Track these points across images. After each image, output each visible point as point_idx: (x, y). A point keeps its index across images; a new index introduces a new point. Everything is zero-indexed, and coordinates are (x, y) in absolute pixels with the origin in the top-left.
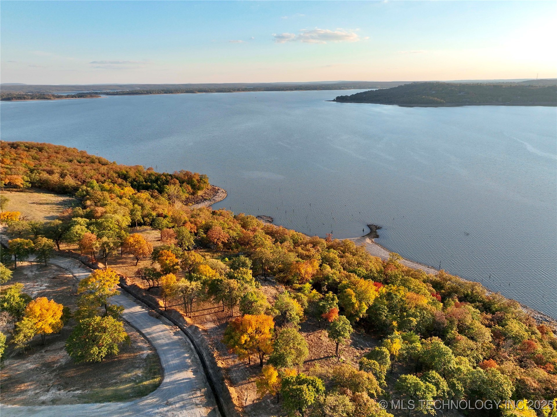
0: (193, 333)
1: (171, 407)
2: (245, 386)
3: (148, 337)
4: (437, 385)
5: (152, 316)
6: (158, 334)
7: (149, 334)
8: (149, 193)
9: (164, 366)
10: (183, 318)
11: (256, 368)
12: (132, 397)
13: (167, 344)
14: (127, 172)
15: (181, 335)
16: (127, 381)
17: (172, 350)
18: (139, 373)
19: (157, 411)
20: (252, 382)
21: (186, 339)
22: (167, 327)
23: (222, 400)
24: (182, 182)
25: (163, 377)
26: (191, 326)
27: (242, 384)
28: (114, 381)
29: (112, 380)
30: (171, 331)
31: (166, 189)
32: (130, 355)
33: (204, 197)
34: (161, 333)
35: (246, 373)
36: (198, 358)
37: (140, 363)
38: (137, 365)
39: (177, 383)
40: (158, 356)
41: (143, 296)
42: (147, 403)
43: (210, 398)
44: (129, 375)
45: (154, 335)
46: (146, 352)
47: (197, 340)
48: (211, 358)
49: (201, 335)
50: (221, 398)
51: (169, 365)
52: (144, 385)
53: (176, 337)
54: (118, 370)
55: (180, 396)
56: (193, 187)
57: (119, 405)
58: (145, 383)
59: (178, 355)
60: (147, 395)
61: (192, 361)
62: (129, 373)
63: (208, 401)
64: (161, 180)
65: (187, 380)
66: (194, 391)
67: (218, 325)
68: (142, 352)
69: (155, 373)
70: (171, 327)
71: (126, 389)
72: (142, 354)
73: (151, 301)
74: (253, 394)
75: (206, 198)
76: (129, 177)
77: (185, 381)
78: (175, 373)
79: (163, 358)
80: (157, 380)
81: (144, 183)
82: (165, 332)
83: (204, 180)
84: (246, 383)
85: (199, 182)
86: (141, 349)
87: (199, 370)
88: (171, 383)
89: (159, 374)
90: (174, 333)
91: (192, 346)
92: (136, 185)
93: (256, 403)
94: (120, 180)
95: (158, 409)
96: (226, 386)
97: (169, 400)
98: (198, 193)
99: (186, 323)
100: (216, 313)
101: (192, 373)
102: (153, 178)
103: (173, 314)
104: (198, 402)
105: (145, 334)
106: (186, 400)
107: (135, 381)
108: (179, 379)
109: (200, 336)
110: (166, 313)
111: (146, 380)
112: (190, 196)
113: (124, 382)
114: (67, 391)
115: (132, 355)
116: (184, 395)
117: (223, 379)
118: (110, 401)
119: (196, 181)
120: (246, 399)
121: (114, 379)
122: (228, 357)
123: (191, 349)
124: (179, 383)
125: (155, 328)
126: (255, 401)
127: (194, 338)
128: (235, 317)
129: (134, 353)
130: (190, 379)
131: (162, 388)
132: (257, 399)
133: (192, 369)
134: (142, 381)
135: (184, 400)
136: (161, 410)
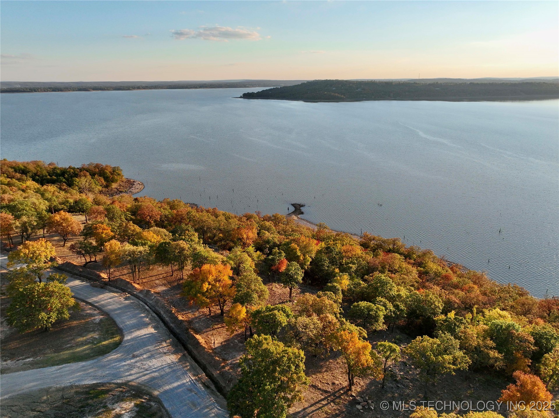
0: (146, 296)
1: (138, 358)
2: (211, 333)
3: (96, 305)
4: (385, 305)
5: (96, 287)
6: (106, 301)
7: (97, 302)
8: (56, 186)
9: (121, 326)
10: (132, 284)
11: (217, 317)
12: (93, 356)
13: (119, 309)
14: (24, 167)
15: (133, 300)
17: (127, 312)
18: (96, 335)
19: (124, 363)
20: (216, 328)
21: (139, 302)
22: (116, 295)
23: (190, 346)
24: (93, 175)
25: (123, 336)
26: (141, 291)
27: (207, 332)
28: (69, 345)
29: (66, 345)
30: (120, 297)
31: (76, 181)
32: (81, 321)
33: (119, 190)
34: (109, 300)
35: (209, 322)
36: (156, 316)
37: (93, 327)
38: (91, 330)
39: (139, 338)
40: (113, 319)
41: (80, 272)
42: (112, 358)
43: (176, 346)
44: (84, 338)
45: (103, 302)
46: (98, 318)
47: (151, 302)
48: (170, 315)
49: (155, 297)
50: (189, 345)
51: (126, 325)
52: (104, 344)
53: (127, 302)
54: (71, 336)
55: (145, 348)
56: (106, 179)
57: (81, 364)
58: (104, 343)
59: (134, 316)
60: (109, 352)
61: (150, 319)
63: (176, 349)
64: (68, 173)
65: (149, 335)
66: (159, 342)
67: (169, 288)
68: (93, 318)
69: (113, 334)
70: (119, 294)
71: (85, 350)
73: (90, 275)
74: (219, 338)
75: (121, 190)
76: (29, 172)
77: (147, 336)
78: (135, 330)
79: (118, 320)
80: (117, 339)
81: (49, 177)
82: (114, 299)
83: (117, 171)
84: (210, 330)
85: (112, 174)
86: (91, 315)
87: (159, 326)
88: (132, 339)
89: (118, 334)
90: (124, 298)
91: (147, 307)
92: (38, 179)
93: (225, 345)
94: (18, 175)
95: (125, 362)
96: (191, 334)
97: (134, 353)
98: (112, 185)
99: (136, 289)
100: (165, 278)
101: (153, 329)
102: (59, 171)
103: (119, 282)
104: (165, 351)
105: (93, 303)
106: (152, 351)
107: (93, 343)
108: (140, 335)
109: (153, 298)
110: (110, 283)
111: (105, 340)
112: (104, 189)
113: (80, 345)
114: (15, 361)
115: (83, 321)
116: (149, 347)
117: (187, 329)
118: (69, 363)
119: (109, 173)
120: (214, 343)
121: (68, 344)
122: (186, 312)
123: (146, 309)
124: (142, 339)
125: (101, 296)
126: (223, 343)
127: (147, 300)
129: (84, 319)
130: (152, 333)
131: (125, 345)
132: (225, 341)
133: (152, 326)
134: (100, 342)
135: (151, 351)
136: (128, 362)
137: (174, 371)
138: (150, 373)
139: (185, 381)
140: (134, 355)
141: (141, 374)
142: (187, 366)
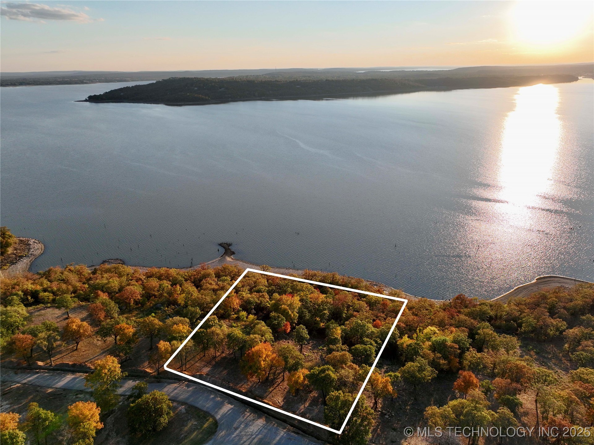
1: (239, 429)
2: (270, 395)
5: (152, 383)
6: (174, 393)
9: (205, 410)
12: (208, 437)
13: (190, 396)
16: (191, 432)
17: (198, 398)
18: (194, 422)
19: (233, 436)
20: (272, 391)
21: (199, 386)
22: (176, 385)
25: (213, 417)
27: (268, 396)
28: (182, 436)
29: (180, 436)
30: (181, 386)
33: (17, 254)
34: (176, 391)
35: (263, 388)
37: (186, 416)
38: (186, 419)
39: (227, 415)
40: (194, 406)
42: (222, 435)
43: (256, 412)
44: (188, 427)
45: (172, 395)
46: (182, 408)
49: (209, 378)
51: (208, 408)
53: (191, 389)
54: (177, 428)
55: (238, 421)
58: (205, 426)
59: (207, 399)
60: (216, 432)
61: (220, 398)
62: (186, 426)
63: (258, 415)
65: (231, 411)
66: (243, 414)
67: (212, 367)
68: (178, 410)
69: (205, 417)
70: (178, 384)
71: (197, 435)
72: (181, 410)
73: (136, 373)
74: (279, 397)
75: (20, 254)
78: (218, 410)
79: (198, 406)
80: (211, 420)
82: (178, 389)
83: (7, 233)
84: (269, 394)
86: (175, 408)
87: (231, 401)
88: (223, 416)
89: (208, 416)
90: (186, 386)
93: (286, 401)
95: (233, 434)
97: (234, 426)
98: (7, 251)
100: (200, 359)
101: (229, 405)
104: (252, 418)
107: (197, 429)
108: (225, 412)
110: (160, 376)
111: (204, 424)
116: (239, 419)
120: (278, 402)
122: (241, 384)
123: (211, 391)
124: (229, 414)
125: (166, 389)
126: (284, 401)
128: (218, 356)
130: (232, 409)
131: (221, 423)
132: (284, 399)
133: (227, 403)
134: (202, 427)
135: (243, 422)
136: (235, 434)
137: (269, 430)
138: (256, 437)
139: (282, 434)
140: (234, 428)
141: (251, 439)
142: (274, 424)
